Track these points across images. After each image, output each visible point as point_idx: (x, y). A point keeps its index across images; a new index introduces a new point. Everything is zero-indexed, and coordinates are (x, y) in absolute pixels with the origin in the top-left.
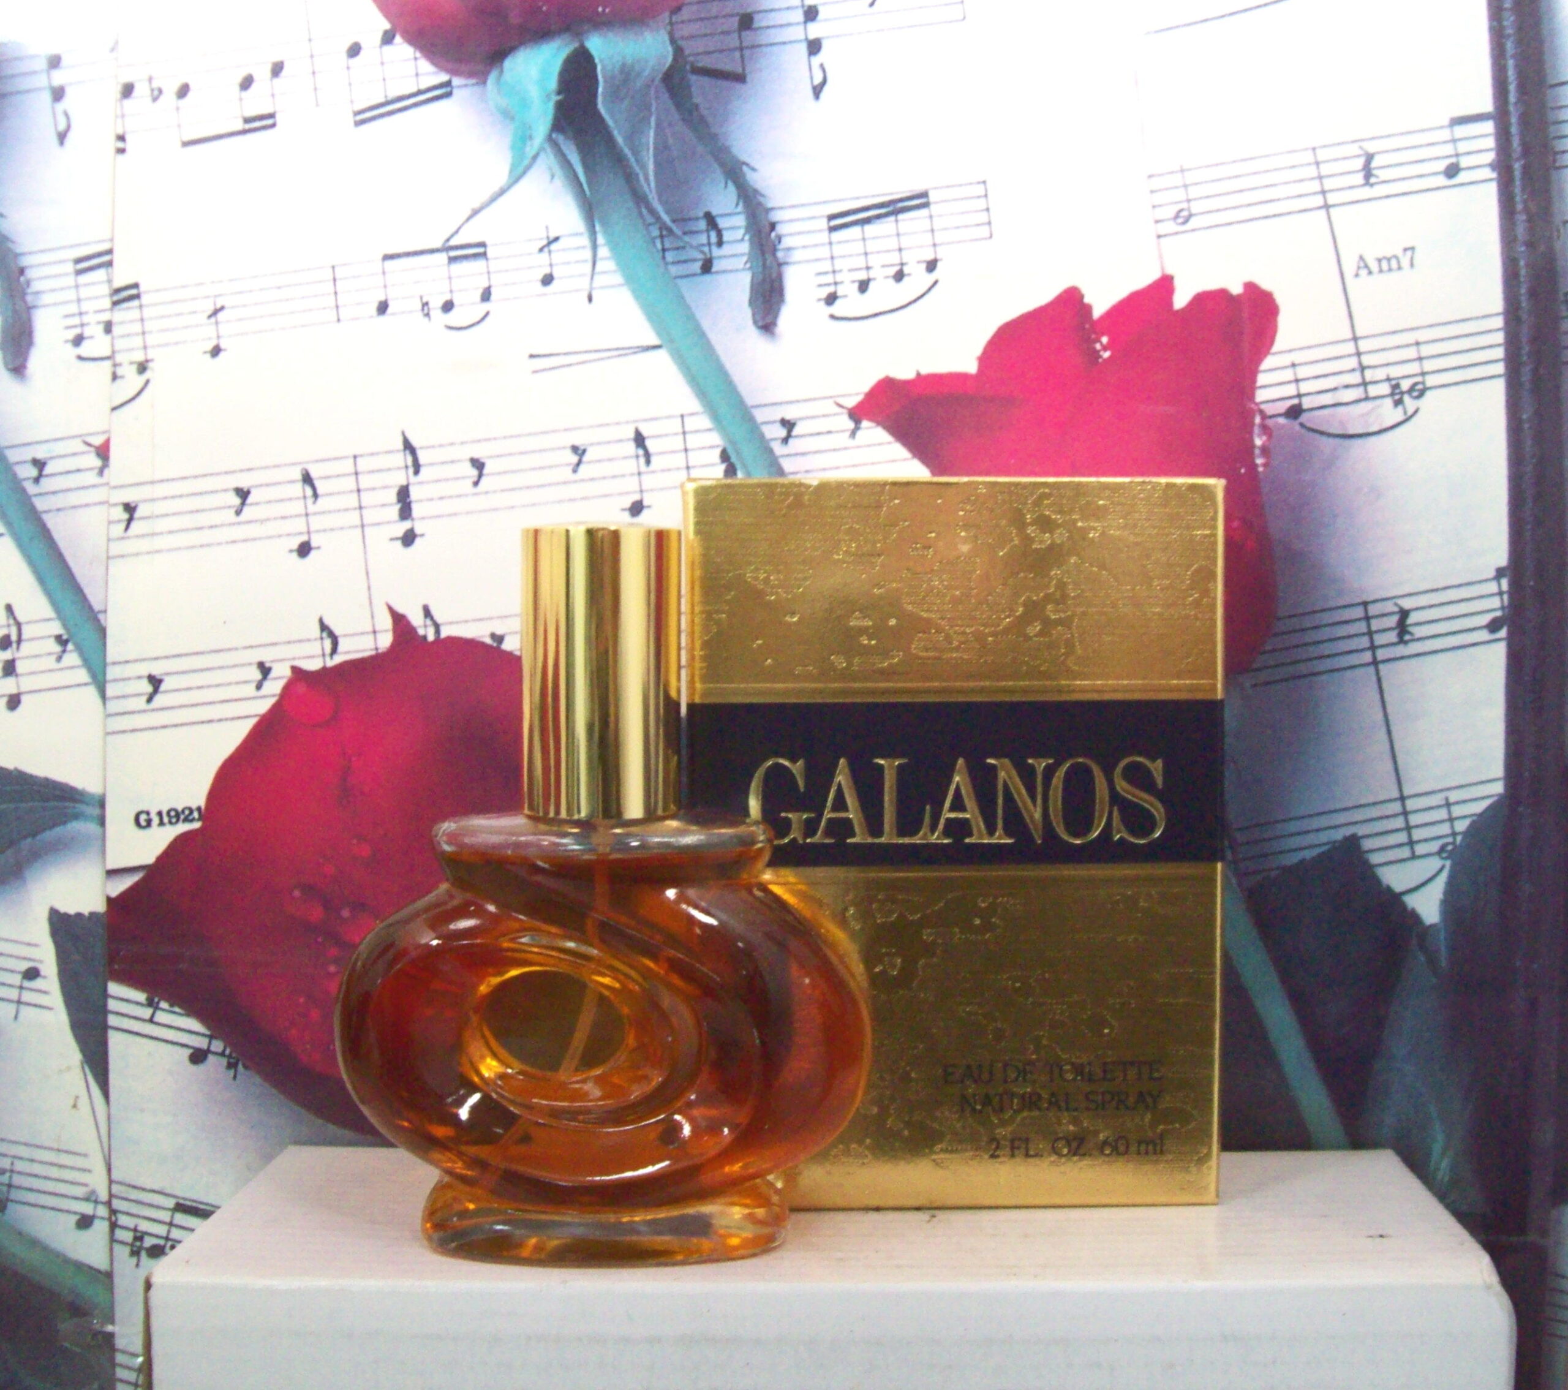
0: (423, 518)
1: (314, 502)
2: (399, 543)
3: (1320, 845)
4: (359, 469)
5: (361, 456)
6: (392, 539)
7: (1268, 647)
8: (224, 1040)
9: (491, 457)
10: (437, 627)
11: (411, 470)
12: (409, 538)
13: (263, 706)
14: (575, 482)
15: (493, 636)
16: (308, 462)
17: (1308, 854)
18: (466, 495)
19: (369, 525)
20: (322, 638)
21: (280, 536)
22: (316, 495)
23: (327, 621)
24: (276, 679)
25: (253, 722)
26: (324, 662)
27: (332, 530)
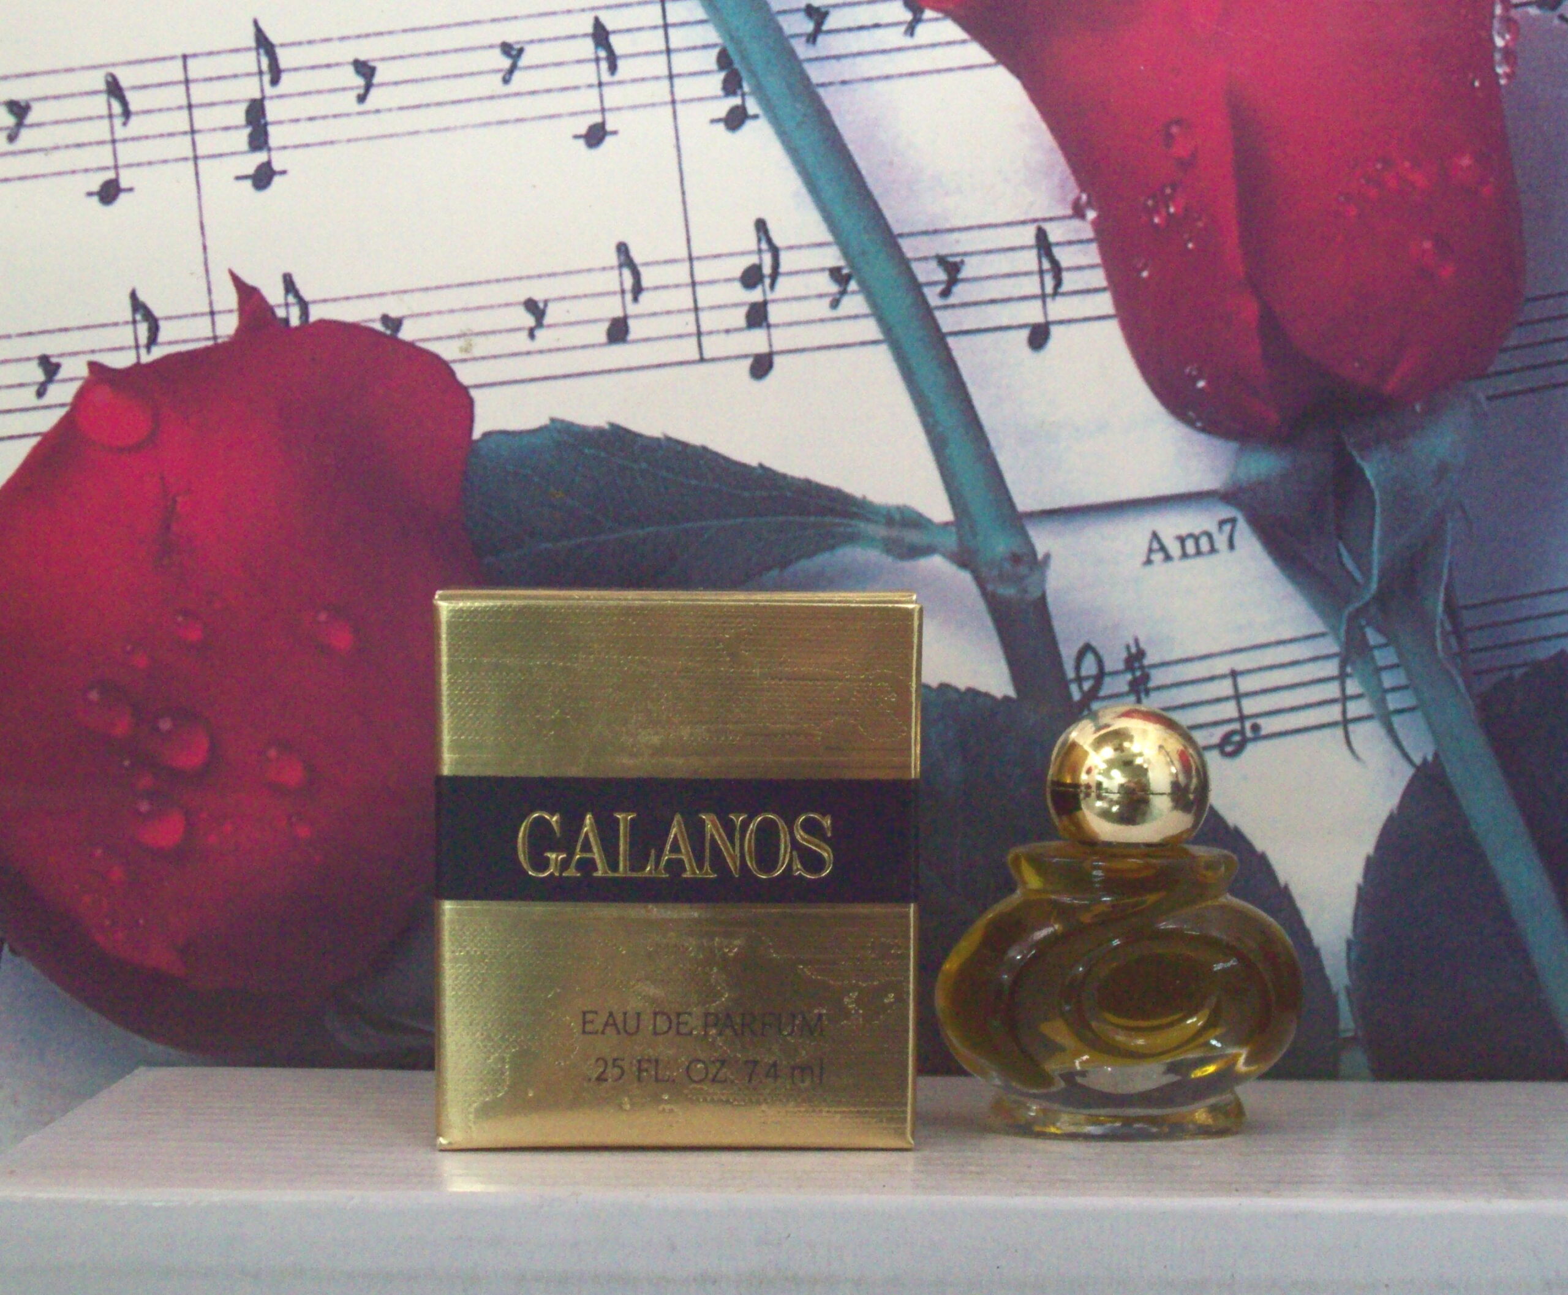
0: (285, 148)
1: (125, 124)
2: (248, 183)
4: (192, 75)
5: (195, 55)
6: (238, 178)
7: (1512, 342)
9: (383, 59)
10: (304, 305)
11: (267, 78)
12: (263, 177)
13: (47, 421)
14: (507, 96)
15: (385, 319)
16: (114, 65)
18: (348, 115)
19: (203, 157)
20: (134, 322)
21: (73, 172)
22: (127, 114)
23: (142, 297)
24: (64, 381)
25: (33, 442)
26: (138, 357)
27: (150, 163)
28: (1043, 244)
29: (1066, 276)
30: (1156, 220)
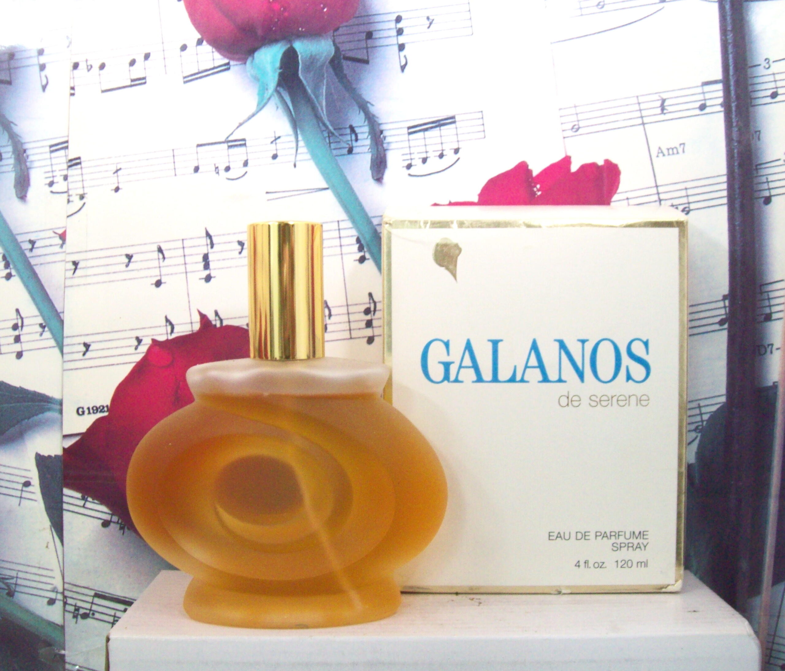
0: (215, 269)
1: (163, 261)
2: (204, 281)
4: (185, 246)
5: (186, 239)
6: (200, 279)
8: (118, 516)
9: (247, 240)
10: (221, 321)
11: (209, 246)
12: (208, 279)
13: (138, 358)
16: (160, 242)
18: (236, 258)
19: (189, 272)
20: (166, 326)
21: (147, 277)
22: (164, 258)
23: (169, 318)
24: (144, 345)
25: (133, 365)
26: (168, 337)
27: (172, 274)
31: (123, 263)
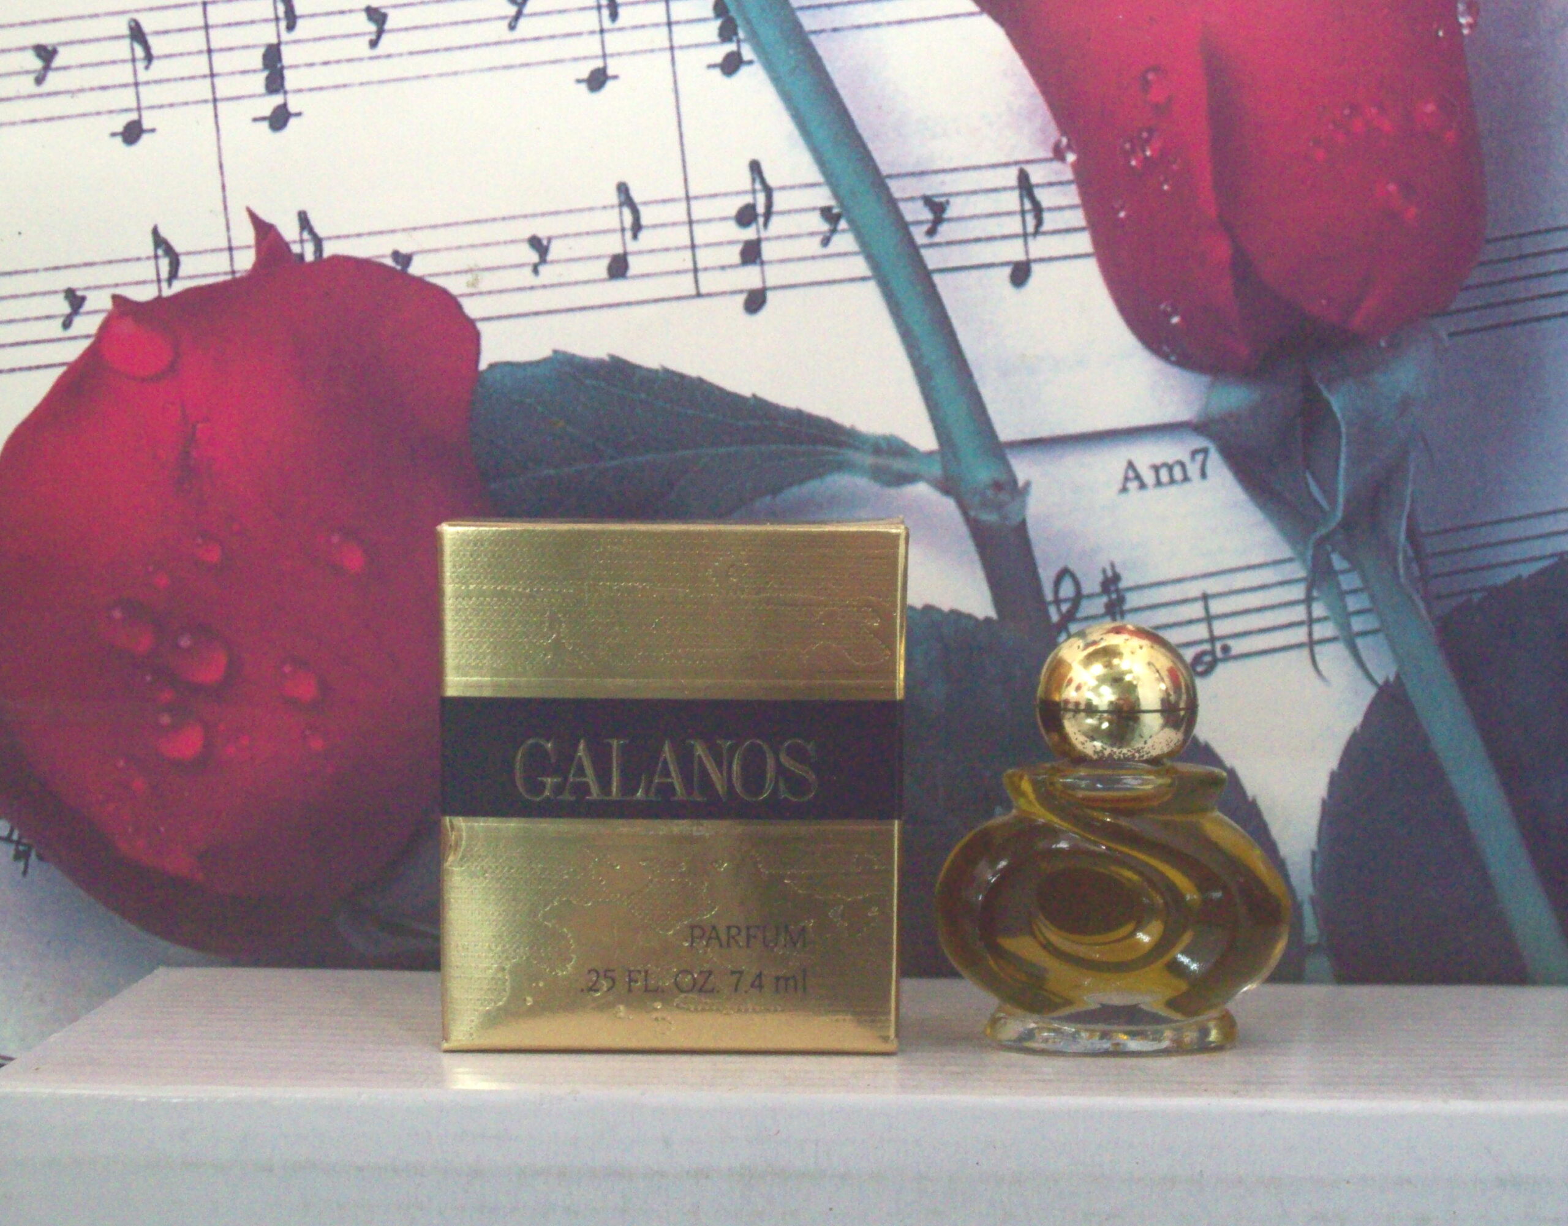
0: (300, 91)
1: (147, 68)
2: (265, 125)
3: (1540, 558)
4: (211, 21)
6: (255, 120)
7: (1473, 281)
8: (10, 820)
9: (395, 6)
10: (318, 242)
11: (283, 24)
12: (279, 119)
13: (72, 351)
14: (513, 42)
15: (396, 255)
16: (137, 11)
17: (1526, 570)
18: (361, 59)
19: (222, 100)
20: (156, 257)
21: (99, 113)
22: (149, 58)
23: (164, 233)
24: (88, 313)
25: (57, 372)
26: (160, 290)
27: (171, 104)
28: (1025, 186)
29: (1047, 216)
30: (1133, 163)
31: (27, 72)
